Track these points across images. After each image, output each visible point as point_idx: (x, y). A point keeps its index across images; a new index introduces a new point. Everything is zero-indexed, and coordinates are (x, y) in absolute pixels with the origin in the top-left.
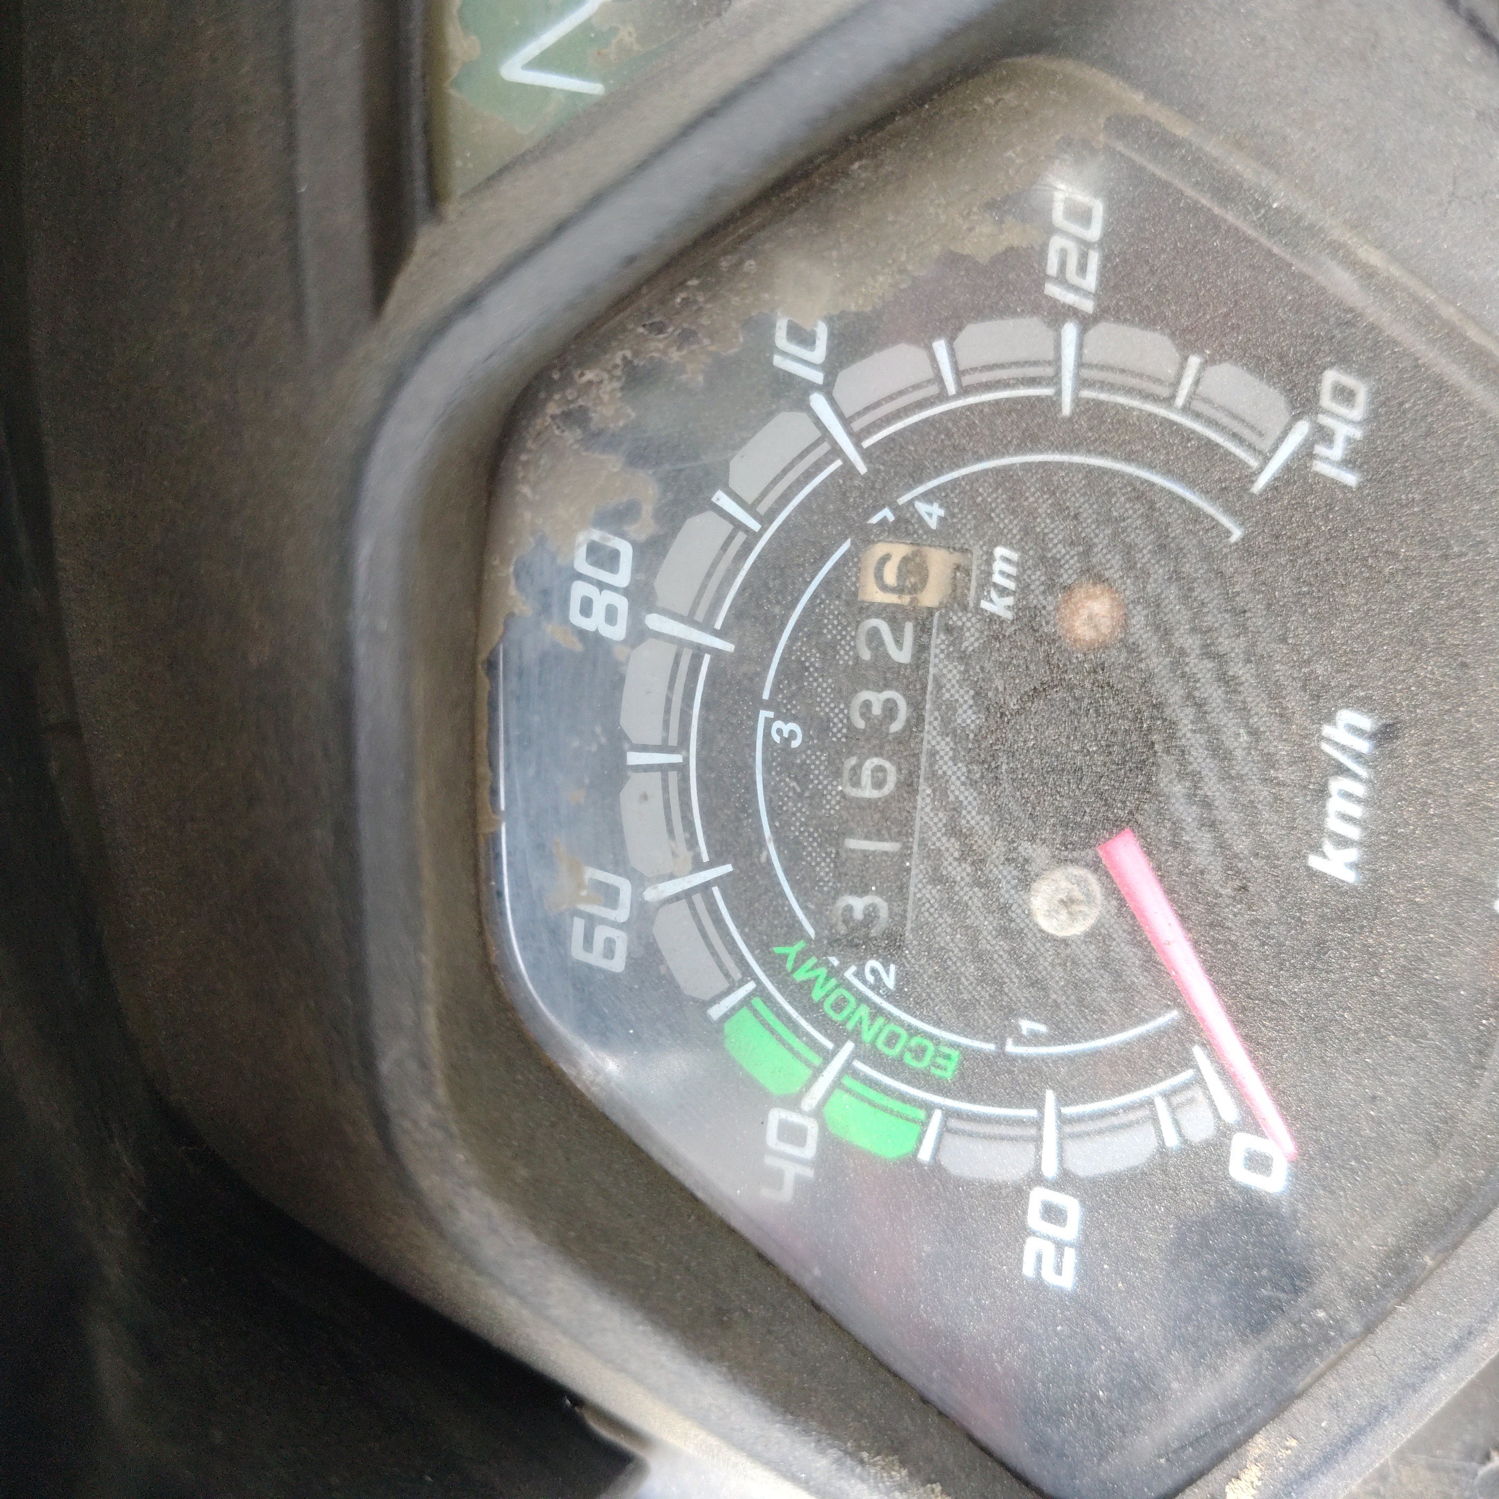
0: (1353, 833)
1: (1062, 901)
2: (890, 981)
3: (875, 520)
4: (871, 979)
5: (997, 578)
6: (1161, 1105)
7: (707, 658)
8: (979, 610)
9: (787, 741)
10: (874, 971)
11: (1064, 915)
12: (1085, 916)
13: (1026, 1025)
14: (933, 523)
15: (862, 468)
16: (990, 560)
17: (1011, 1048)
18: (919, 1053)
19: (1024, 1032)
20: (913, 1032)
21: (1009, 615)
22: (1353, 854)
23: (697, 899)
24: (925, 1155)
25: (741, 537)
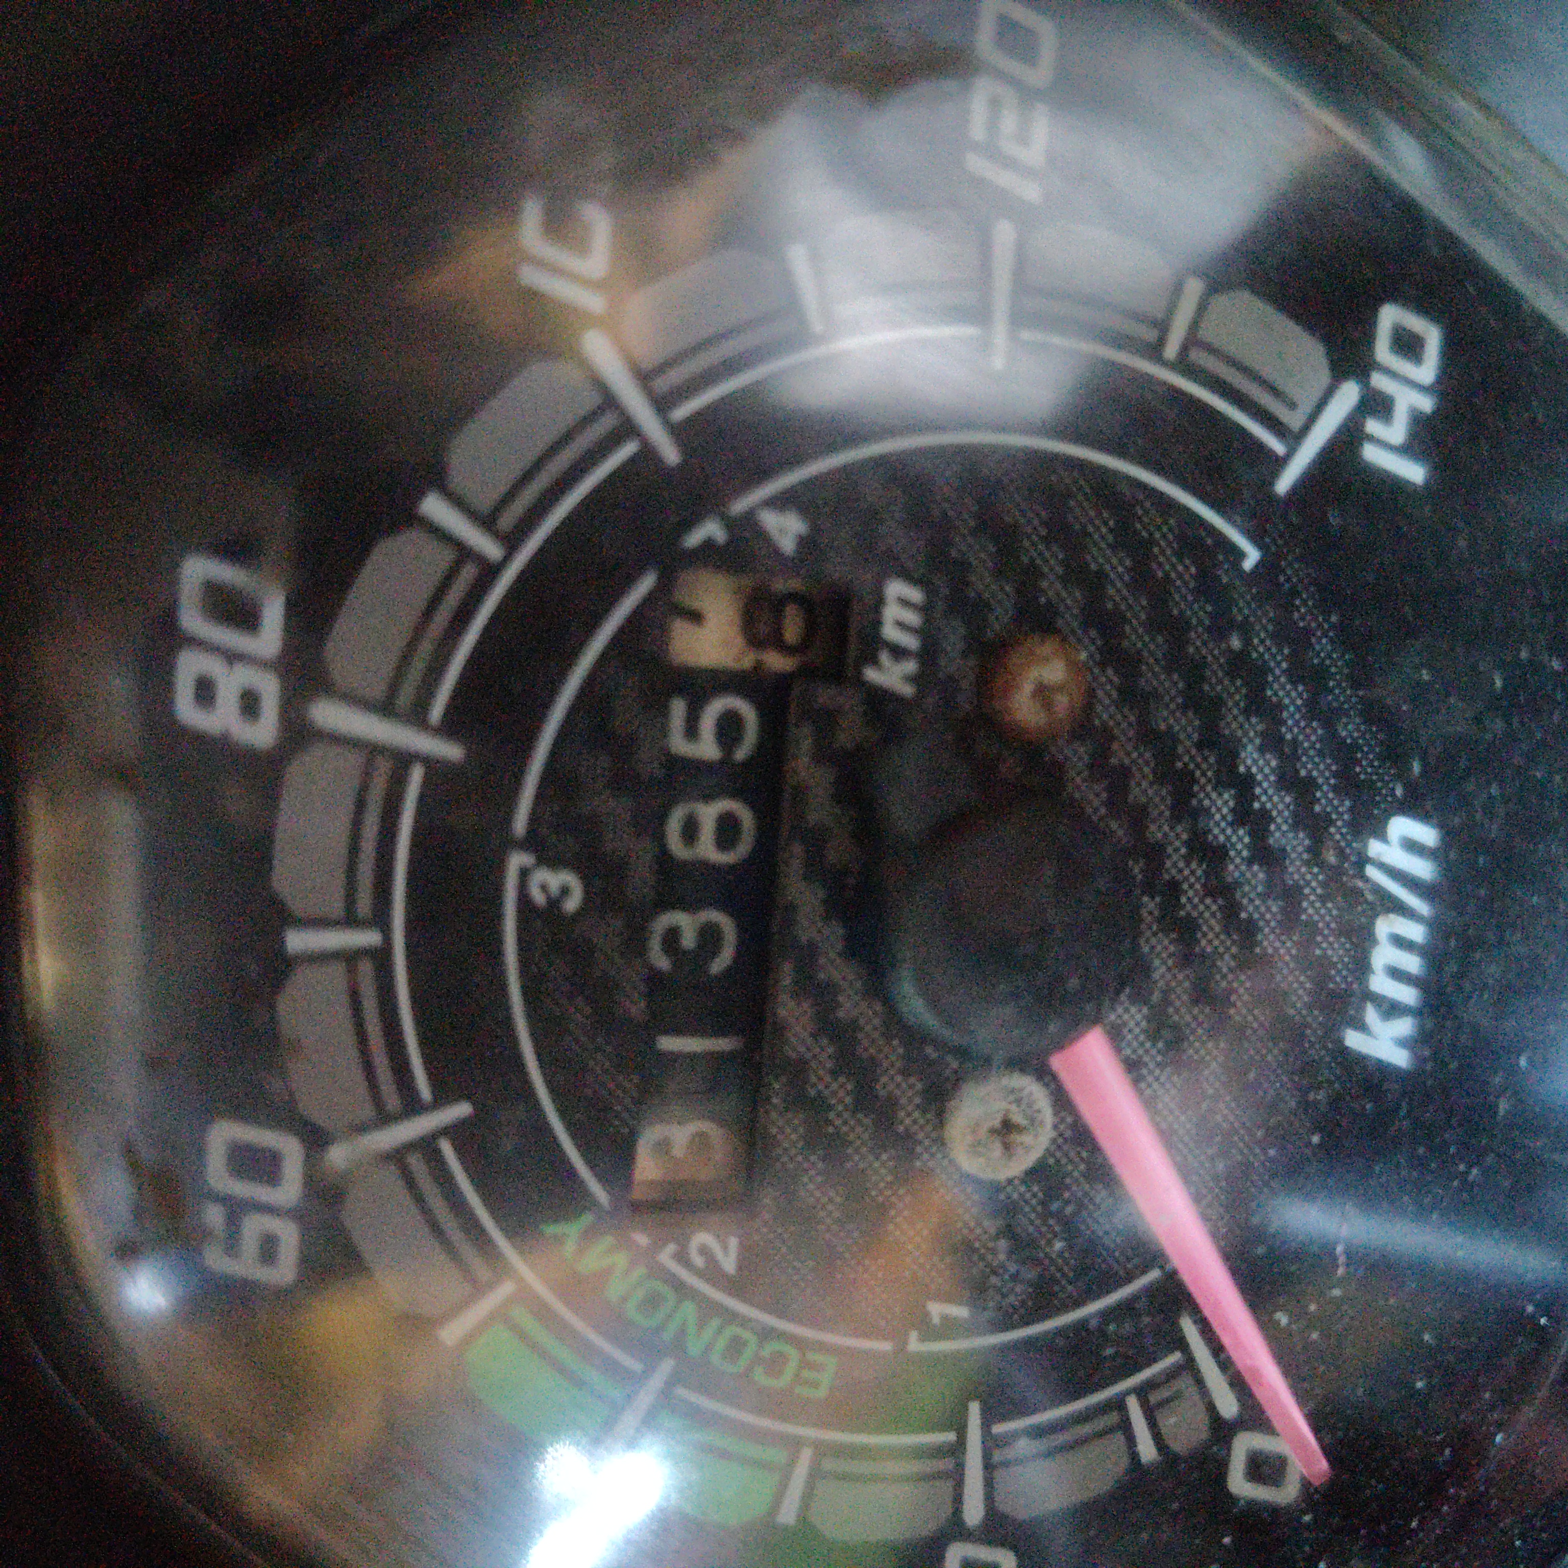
0: (1407, 995)
1: (993, 1131)
2: (729, 1264)
3: (694, 539)
4: (699, 1261)
5: (890, 632)
6: (1133, 1406)
7: (417, 775)
8: (860, 683)
9: (554, 904)
10: (704, 1251)
11: (997, 1149)
12: (1028, 1149)
13: (936, 1310)
14: (788, 545)
15: (671, 454)
16: (880, 602)
17: (914, 1345)
18: (775, 1365)
19: (936, 1320)
20: (766, 1334)
21: (908, 690)
22: (1404, 1026)
23: (415, 1162)
24: (788, 1515)
25: (469, 572)
